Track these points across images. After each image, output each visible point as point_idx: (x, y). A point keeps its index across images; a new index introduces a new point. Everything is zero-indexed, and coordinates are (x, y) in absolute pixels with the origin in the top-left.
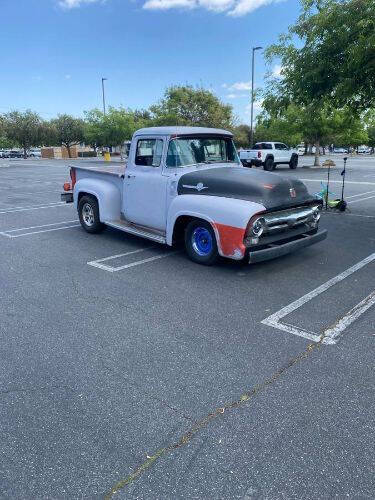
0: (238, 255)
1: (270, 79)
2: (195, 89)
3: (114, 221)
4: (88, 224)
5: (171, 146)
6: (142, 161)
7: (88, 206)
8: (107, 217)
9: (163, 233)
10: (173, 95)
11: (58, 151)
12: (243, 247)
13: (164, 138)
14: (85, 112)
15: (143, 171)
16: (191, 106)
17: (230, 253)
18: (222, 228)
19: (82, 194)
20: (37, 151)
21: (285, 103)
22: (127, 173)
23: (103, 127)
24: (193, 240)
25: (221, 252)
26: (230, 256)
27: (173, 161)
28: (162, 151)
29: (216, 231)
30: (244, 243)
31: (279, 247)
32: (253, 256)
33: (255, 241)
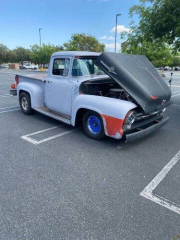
0: (118, 136)
1: (133, 25)
2: (86, 35)
3: (40, 108)
4: (25, 108)
5: (75, 63)
6: (57, 72)
7: (24, 98)
8: (35, 105)
9: (69, 118)
10: (75, 38)
11: (17, 65)
12: (122, 131)
13: (70, 58)
14: (31, 46)
15: (57, 78)
16: (84, 44)
17: (113, 135)
18: (108, 118)
19: (21, 91)
20: (6, 65)
21: (140, 40)
22: (47, 80)
23: (39, 54)
24: (88, 123)
25: (107, 134)
26: (113, 136)
27: (76, 73)
28: (69, 66)
29: (104, 119)
30: (122, 128)
31: (144, 130)
32: (128, 137)
33: (129, 127)
